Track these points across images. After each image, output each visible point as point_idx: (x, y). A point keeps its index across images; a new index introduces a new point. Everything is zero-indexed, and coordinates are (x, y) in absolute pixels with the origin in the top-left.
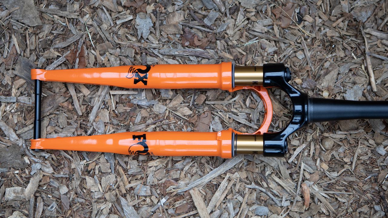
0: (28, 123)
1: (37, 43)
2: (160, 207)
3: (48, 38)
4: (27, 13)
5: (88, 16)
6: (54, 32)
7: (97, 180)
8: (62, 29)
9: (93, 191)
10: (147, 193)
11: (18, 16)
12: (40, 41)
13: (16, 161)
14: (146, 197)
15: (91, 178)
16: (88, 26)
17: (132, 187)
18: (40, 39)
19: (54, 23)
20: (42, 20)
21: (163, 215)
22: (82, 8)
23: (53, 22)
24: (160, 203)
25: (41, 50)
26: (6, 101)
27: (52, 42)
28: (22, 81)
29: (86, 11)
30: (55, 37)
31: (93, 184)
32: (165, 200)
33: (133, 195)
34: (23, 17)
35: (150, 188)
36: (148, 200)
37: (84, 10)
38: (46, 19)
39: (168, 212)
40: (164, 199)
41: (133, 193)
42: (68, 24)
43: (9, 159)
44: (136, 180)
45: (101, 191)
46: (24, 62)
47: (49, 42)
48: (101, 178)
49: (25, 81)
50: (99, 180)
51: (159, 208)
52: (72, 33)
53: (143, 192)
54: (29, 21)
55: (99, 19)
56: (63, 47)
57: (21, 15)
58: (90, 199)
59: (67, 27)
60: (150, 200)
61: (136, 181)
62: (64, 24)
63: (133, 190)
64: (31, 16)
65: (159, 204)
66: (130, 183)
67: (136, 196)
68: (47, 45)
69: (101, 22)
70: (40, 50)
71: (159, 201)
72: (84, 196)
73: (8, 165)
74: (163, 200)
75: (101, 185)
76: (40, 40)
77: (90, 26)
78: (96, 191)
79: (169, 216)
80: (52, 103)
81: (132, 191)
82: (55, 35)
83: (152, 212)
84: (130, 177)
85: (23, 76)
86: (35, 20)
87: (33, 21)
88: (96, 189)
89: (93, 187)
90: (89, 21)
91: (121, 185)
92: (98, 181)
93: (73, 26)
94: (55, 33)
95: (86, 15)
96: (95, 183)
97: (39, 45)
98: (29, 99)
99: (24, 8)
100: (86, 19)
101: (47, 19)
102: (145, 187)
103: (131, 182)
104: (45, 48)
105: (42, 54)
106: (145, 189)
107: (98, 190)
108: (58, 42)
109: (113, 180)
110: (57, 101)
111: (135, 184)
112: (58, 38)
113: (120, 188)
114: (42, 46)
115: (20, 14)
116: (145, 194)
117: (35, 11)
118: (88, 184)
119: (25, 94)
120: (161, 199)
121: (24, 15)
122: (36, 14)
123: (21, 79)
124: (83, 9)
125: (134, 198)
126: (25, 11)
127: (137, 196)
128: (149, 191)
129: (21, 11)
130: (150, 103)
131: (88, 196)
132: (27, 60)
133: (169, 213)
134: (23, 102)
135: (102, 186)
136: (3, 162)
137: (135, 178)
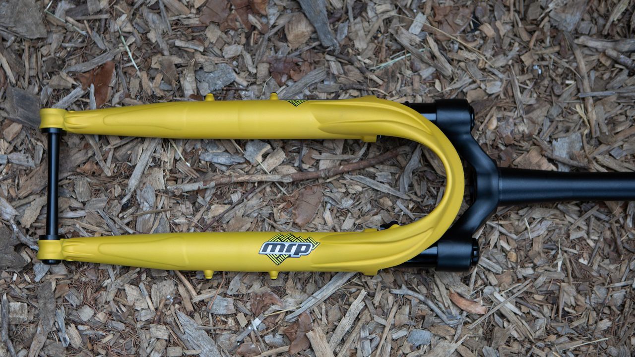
0: (23, 193)
1: (39, 63)
2: (252, 333)
3: (58, 55)
4: (23, 16)
5: (124, 17)
6: (67, 45)
7: (145, 290)
8: (80, 40)
9: (139, 309)
10: (228, 309)
11: (8, 20)
12: (43, 61)
14: (227, 316)
15: (133, 287)
16: (125, 34)
17: (203, 301)
18: (44, 57)
19: (67, 32)
20: (48, 27)
21: (257, 346)
22: (115, 4)
23: (66, 29)
24: (252, 326)
25: (47, 76)
27: (64, 61)
28: (16, 127)
29: (121, 10)
30: (70, 54)
31: (137, 298)
32: (260, 322)
33: (205, 313)
34: (16, 22)
35: (233, 302)
36: (231, 321)
37: (118, 7)
38: (53, 25)
39: (264, 341)
40: (257, 319)
41: (205, 311)
42: (90, 32)
44: (209, 288)
45: (152, 308)
46: (17, 95)
47: (60, 62)
48: (151, 287)
49: (20, 126)
50: (147, 289)
51: (249, 335)
52: (98, 46)
53: (222, 308)
54: (25, 30)
55: (144, 22)
56: (83, 71)
57: (13, 20)
58: (133, 323)
59: (90, 37)
60: (233, 321)
61: (210, 290)
62: (84, 33)
63: (205, 305)
64: (29, 21)
65: (250, 328)
66: (199, 293)
67: (210, 316)
68: (56, 66)
69: (147, 27)
70: (44, 75)
71: (249, 323)
72: (124, 317)
74: (257, 322)
75: (151, 298)
76: (44, 59)
77: (127, 35)
78: (142, 309)
79: (266, 347)
80: (63, 161)
81: (204, 307)
82: (69, 49)
83: (238, 342)
84: (199, 283)
85: (18, 118)
86: (36, 29)
87: (32, 31)
88: (143, 305)
89: (138, 302)
90: (125, 26)
91: (185, 298)
92: (146, 293)
93: (98, 36)
94: (68, 47)
95: (120, 16)
96: (141, 294)
97: (42, 67)
98: (27, 157)
99: (18, 8)
100: (121, 23)
101: (55, 24)
102: (225, 300)
103: (202, 292)
104: (53, 73)
105: (48, 81)
106: (225, 304)
107: (147, 307)
108: (74, 61)
109: (171, 290)
110: (73, 158)
111: (208, 295)
112: (74, 54)
113: (182, 302)
114: (47, 68)
115: (11, 18)
116: (225, 312)
117: (36, 14)
118: (128, 298)
119: (20, 151)
120: (252, 320)
121: (17, 19)
122: (38, 18)
123: (14, 124)
124: (115, 6)
125: (208, 319)
126: (19, 12)
127: (212, 316)
128: (232, 307)
129: (12, 13)
130: (232, 160)
131: (130, 317)
132: (22, 92)
133: (267, 342)
134: (17, 162)
135: (153, 299)
137: (209, 285)
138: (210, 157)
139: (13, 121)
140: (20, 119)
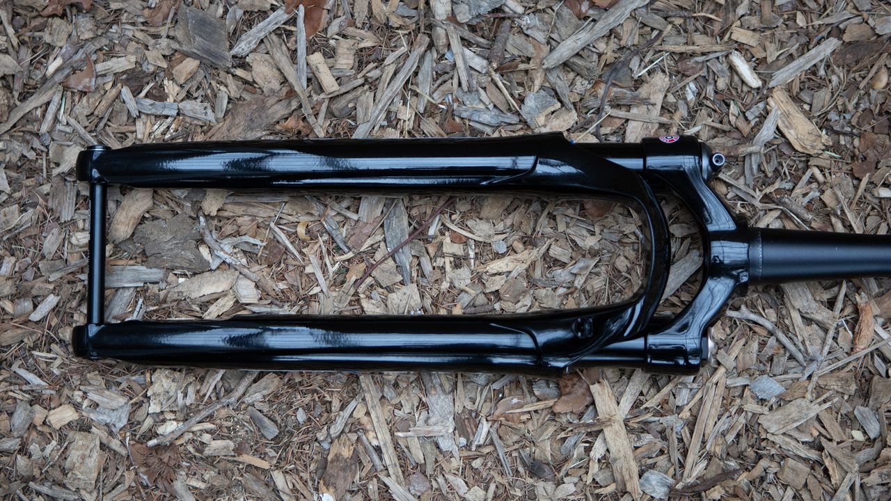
13: (183, 252)
26: (153, 111)
28: (190, 65)
43: (168, 246)
46: (193, 18)
49: (197, 62)
73: (163, 261)
80: (256, 114)
85: (195, 51)
98: (205, 108)
110: (270, 111)
119: (196, 98)
123: (188, 59)
130: (500, 118)
132: (201, 14)
134: (191, 114)
136: (152, 252)
138: (468, 113)
139: (186, 55)
140: (198, 52)
